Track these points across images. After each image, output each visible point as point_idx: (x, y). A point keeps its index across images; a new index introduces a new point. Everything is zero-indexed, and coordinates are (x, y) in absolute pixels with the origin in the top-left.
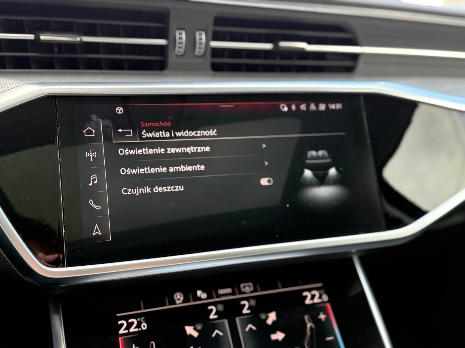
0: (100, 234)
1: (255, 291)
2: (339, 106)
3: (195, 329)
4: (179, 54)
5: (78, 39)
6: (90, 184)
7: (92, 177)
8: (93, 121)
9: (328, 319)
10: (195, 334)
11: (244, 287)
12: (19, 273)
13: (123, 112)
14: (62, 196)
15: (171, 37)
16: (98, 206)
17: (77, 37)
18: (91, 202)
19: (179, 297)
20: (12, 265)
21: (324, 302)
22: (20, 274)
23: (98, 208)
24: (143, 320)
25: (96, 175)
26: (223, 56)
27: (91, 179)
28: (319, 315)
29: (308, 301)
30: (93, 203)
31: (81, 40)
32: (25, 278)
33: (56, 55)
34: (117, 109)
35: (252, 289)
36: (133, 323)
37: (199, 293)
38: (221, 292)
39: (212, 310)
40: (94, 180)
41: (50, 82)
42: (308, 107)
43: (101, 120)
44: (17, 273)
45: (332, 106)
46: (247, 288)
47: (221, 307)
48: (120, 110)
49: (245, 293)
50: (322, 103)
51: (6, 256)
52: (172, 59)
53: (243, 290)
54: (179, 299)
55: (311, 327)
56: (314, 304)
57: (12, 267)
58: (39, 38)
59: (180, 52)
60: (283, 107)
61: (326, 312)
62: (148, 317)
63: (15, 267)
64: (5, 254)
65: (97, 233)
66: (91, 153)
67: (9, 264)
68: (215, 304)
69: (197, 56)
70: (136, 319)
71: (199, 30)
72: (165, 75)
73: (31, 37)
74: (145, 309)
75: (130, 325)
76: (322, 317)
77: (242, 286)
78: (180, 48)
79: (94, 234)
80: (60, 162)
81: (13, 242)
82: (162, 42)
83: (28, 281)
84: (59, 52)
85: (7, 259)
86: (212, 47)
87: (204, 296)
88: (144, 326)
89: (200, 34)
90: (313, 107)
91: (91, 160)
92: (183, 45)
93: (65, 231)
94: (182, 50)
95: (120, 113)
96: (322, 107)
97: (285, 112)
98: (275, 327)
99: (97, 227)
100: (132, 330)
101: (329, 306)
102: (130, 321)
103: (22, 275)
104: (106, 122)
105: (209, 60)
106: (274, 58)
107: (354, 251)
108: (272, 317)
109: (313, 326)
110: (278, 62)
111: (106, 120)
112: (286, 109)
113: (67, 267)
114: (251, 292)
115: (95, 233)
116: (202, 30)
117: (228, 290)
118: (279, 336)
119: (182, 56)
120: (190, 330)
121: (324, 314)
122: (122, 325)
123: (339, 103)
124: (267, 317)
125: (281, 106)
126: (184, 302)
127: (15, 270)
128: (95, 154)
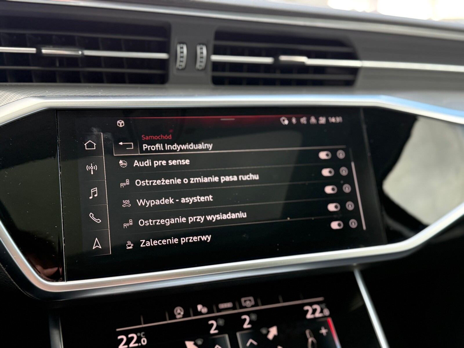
0: (100, 247)
1: (256, 305)
2: (339, 119)
3: (195, 344)
4: (180, 68)
5: (80, 53)
6: (91, 198)
7: (93, 190)
8: (94, 134)
9: (329, 333)
11: (245, 301)
12: (18, 287)
13: (124, 125)
14: (62, 209)
15: (172, 51)
16: (98, 219)
17: (78, 51)
18: (92, 216)
19: (179, 311)
20: (11, 279)
21: (325, 317)
22: (20, 289)
23: (99, 221)
24: (143, 335)
25: (96, 188)
26: (223, 70)
27: (92, 192)
28: (321, 329)
29: (309, 316)
30: (93, 216)
31: (82, 54)
32: (24, 292)
33: (57, 68)
34: (118, 122)
35: (253, 303)
36: (132, 338)
37: (200, 307)
38: (222, 306)
39: (212, 325)
40: (94, 193)
41: (51, 95)
42: (308, 120)
43: (102, 133)
44: (17, 287)
45: (333, 120)
46: (248, 302)
47: (221, 322)
48: (121, 123)
49: (246, 307)
50: (323, 116)
51: (5, 270)
52: (173, 72)
53: (244, 304)
54: (179, 314)
55: (312, 342)
56: (315, 319)
57: (12, 281)
58: (41, 52)
59: (181, 66)
60: (284, 120)
61: (327, 327)
62: (148, 332)
63: (14, 281)
64: (4, 268)
65: (97, 246)
66: (92, 167)
67: (9, 278)
68: (215, 318)
69: (198, 70)
70: (136, 334)
71: (200, 44)
72: (166, 89)
73: (33, 50)
74: (144, 324)
75: (129, 340)
76: (324, 331)
77: (243, 300)
78: (181, 61)
79: (94, 248)
80: (60, 176)
81: (13, 256)
82: (163, 56)
83: (28, 295)
84: (61, 65)
85: (6, 273)
86: (213, 61)
87: (205, 310)
88: (144, 341)
89: (201, 49)
90: (313, 120)
91: (92, 173)
92: (184, 59)
93: (65, 245)
94: (183, 64)
95: (121, 126)
96: (322, 120)
97: (285, 125)
98: (276, 342)
99: (97, 241)
101: (330, 320)
102: (130, 336)
103: (22, 289)
104: (107, 136)
105: (210, 73)
106: (274, 72)
107: (355, 264)
109: (315, 341)
110: (278, 76)
111: (107, 133)
112: (286, 122)
113: (67, 281)
114: (252, 306)
115: (95, 246)
116: (203, 44)
117: (229, 305)
119: (183, 69)
120: (190, 345)
121: (325, 328)
122: (122, 340)
123: (339, 116)
124: (268, 332)
125: (282, 119)
126: (184, 316)
127: (14, 284)
128: (96, 168)
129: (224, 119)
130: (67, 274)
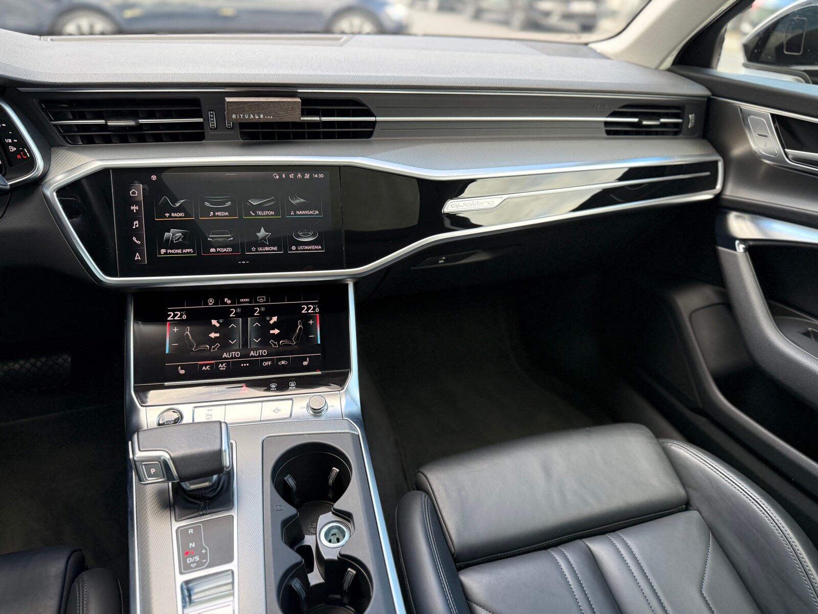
0: (140, 259)
1: (267, 301)
2: (321, 176)
3: (218, 322)
4: (213, 128)
6: (134, 227)
8: (136, 185)
9: (315, 324)
10: (218, 325)
11: (259, 299)
13: (156, 179)
18: (134, 239)
19: (211, 301)
21: (316, 313)
23: (139, 242)
24: (184, 313)
25: (137, 221)
28: (309, 320)
29: (304, 312)
34: (152, 177)
35: (265, 300)
36: (177, 314)
37: (226, 300)
38: (242, 300)
39: (232, 311)
40: (136, 224)
42: (295, 176)
43: (141, 185)
45: (316, 176)
46: (262, 299)
47: (239, 310)
48: (154, 178)
49: (259, 302)
50: (308, 173)
54: (211, 302)
55: (300, 327)
56: (308, 313)
58: (108, 123)
60: (276, 176)
61: (315, 320)
62: (188, 312)
65: (138, 258)
66: (134, 207)
68: (235, 308)
70: (180, 312)
72: (202, 144)
73: (103, 122)
74: (188, 306)
75: (175, 315)
76: (311, 322)
77: (258, 297)
78: (212, 124)
79: (136, 259)
82: (200, 120)
87: (229, 302)
88: (184, 317)
90: (299, 175)
91: (135, 211)
92: (215, 122)
94: (215, 126)
95: (154, 179)
96: (307, 176)
97: (276, 179)
98: (274, 326)
99: (138, 255)
100: (176, 318)
101: (318, 316)
102: (176, 313)
104: (144, 186)
105: (238, 131)
108: (275, 319)
109: (302, 327)
111: (145, 184)
112: (277, 177)
113: (120, 278)
114: (264, 302)
117: (247, 300)
118: (276, 331)
119: (215, 129)
120: (214, 322)
121: (313, 320)
122: (170, 314)
124: (271, 319)
125: (274, 175)
126: (214, 304)
128: (137, 208)
129: (228, 174)
130: (120, 273)
